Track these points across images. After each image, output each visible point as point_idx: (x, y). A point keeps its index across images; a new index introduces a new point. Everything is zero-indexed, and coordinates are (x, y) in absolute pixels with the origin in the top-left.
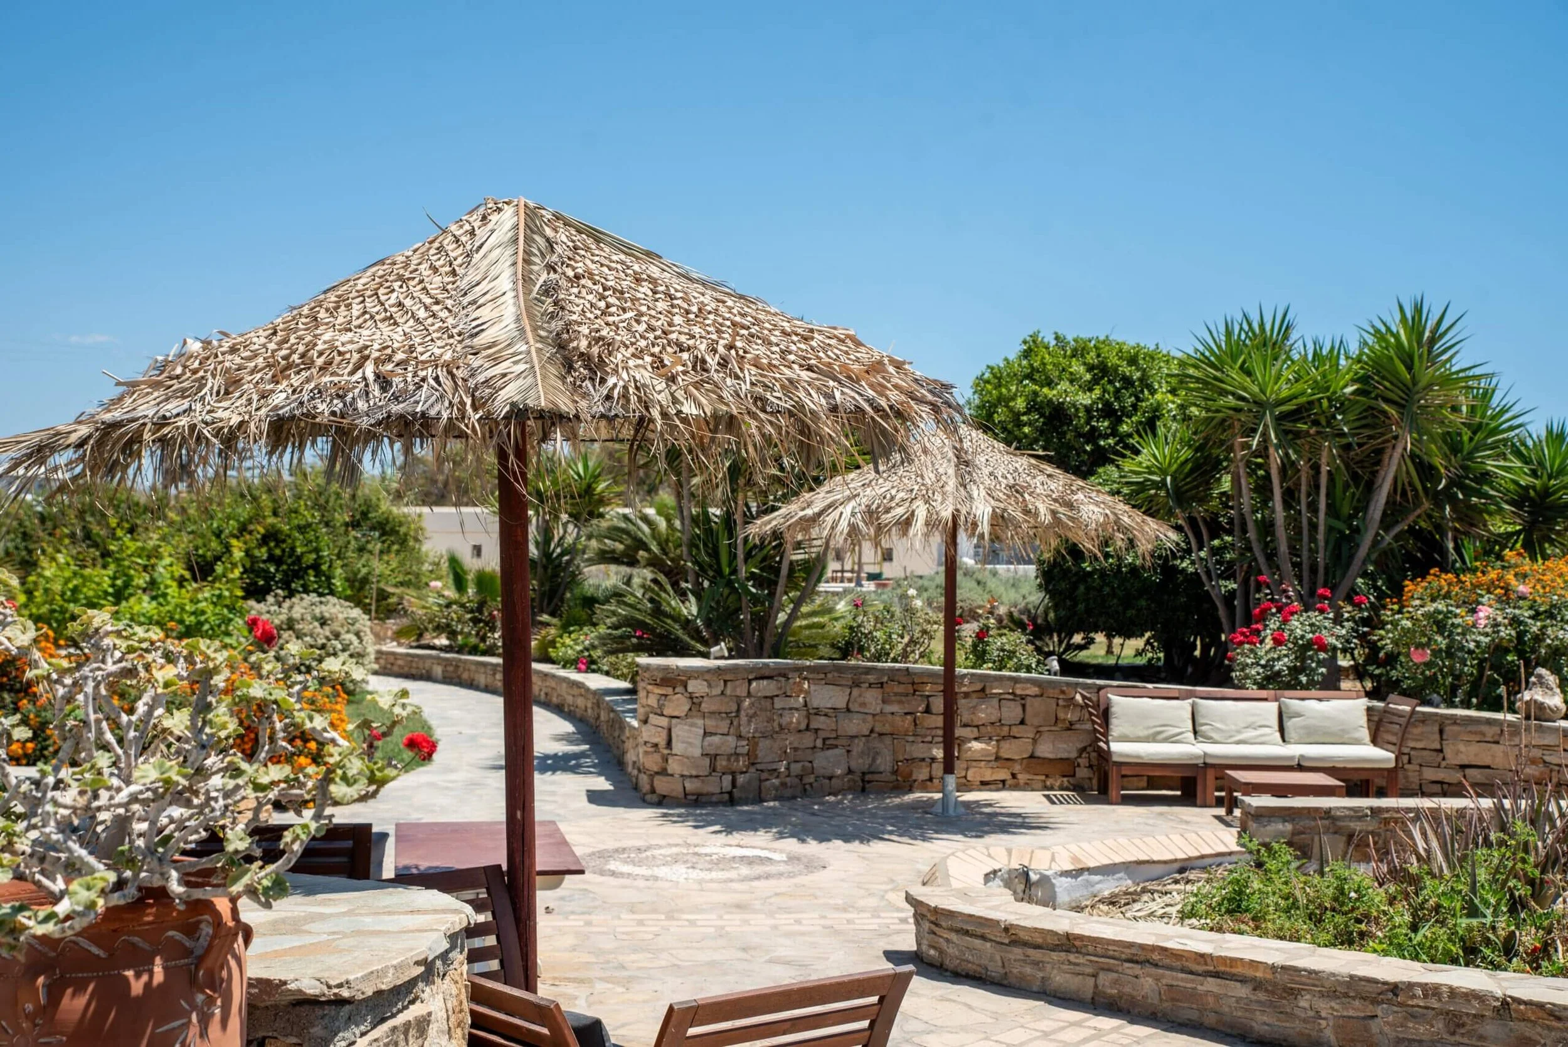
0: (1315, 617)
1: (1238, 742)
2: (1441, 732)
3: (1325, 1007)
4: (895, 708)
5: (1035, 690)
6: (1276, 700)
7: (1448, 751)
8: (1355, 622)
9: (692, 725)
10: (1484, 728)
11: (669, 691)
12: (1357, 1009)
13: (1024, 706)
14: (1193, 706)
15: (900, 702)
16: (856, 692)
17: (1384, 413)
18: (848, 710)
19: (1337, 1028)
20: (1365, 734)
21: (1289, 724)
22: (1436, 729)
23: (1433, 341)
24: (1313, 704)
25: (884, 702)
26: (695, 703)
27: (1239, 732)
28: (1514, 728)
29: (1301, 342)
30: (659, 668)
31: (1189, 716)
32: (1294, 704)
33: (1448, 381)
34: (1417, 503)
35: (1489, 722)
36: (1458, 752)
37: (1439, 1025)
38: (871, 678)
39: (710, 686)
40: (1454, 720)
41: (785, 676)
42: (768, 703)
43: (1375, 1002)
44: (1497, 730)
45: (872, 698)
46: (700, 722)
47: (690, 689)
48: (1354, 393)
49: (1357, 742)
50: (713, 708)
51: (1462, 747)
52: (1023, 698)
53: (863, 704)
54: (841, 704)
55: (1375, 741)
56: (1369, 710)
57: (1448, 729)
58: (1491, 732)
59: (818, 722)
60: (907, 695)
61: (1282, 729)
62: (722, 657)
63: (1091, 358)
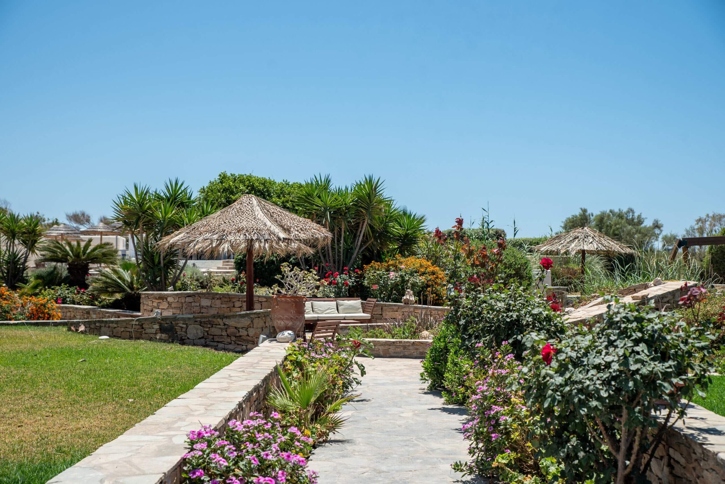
0: (344, 276)
1: (326, 314)
2: (382, 309)
3: (380, 348)
4: (224, 306)
5: (264, 300)
6: (336, 301)
7: (384, 315)
8: (355, 277)
9: (169, 311)
10: (394, 307)
11: (162, 301)
12: (387, 347)
13: (261, 305)
14: (312, 303)
15: (226, 304)
16: (213, 301)
17: (362, 212)
18: (211, 307)
19: (383, 351)
20: (361, 310)
21: (340, 308)
22: (380, 308)
23: (376, 188)
24: (346, 302)
25: (221, 304)
26: (170, 304)
27: (326, 311)
28: (402, 307)
29: (333, 187)
30: (157, 294)
31: (311, 306)
32: (341, 302)
33: (381, 202)
34: (371, 239)
35: (395, 305)
36: (386, 315)
37: (402, 348)
38: (218, 296)
39: (174, 299)
40: (385, 305)
41: (194, 296)
42: (190, 304)
43: (390, 345)
44: (397, 307)
45: (218, 302)
46: (171, 310)
47: (168, 300)
48: (352, 205)
49: (360, 312)
50: (176, 306)
51: (387, 313)
52: (261, 302)
53: (215, 305)
54: (209, 304)
55: (364, 312)
56: (362, 303)
57: (384, 308)
58: (395, 308)
59: (203, 310)
60: (227, 302)
61: (338, 310)
62: (172, 291)
63: (247, 183)
